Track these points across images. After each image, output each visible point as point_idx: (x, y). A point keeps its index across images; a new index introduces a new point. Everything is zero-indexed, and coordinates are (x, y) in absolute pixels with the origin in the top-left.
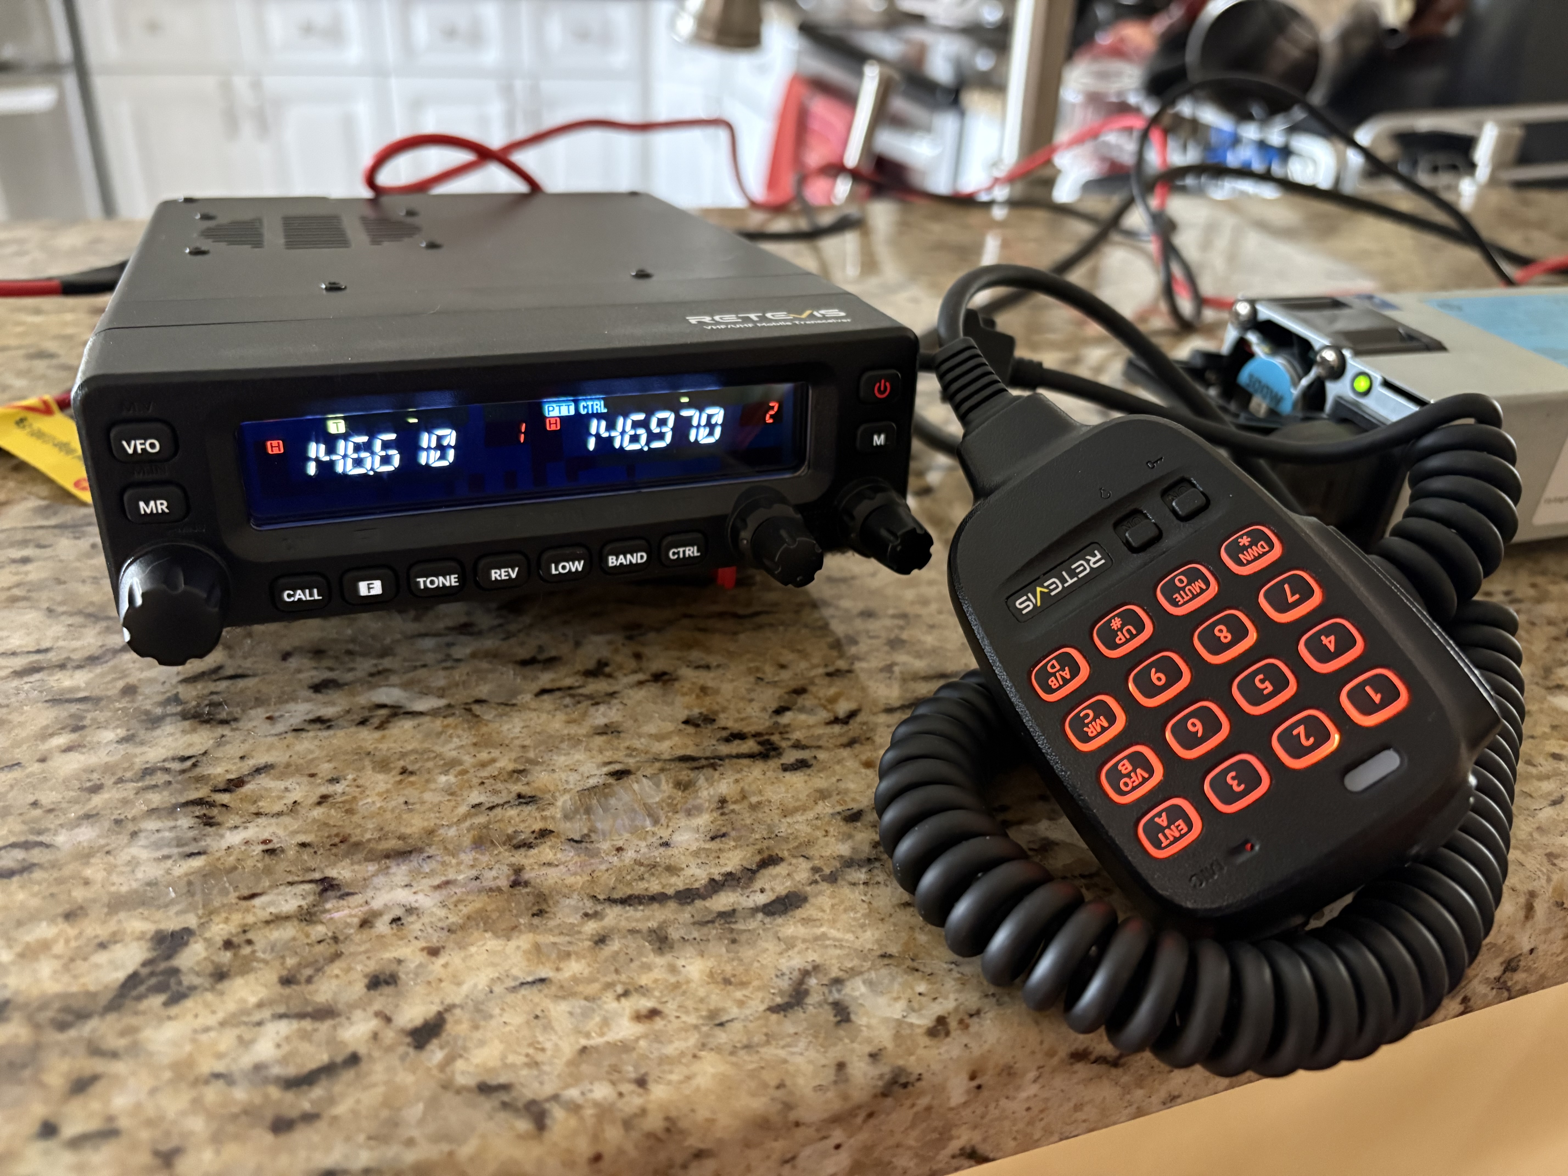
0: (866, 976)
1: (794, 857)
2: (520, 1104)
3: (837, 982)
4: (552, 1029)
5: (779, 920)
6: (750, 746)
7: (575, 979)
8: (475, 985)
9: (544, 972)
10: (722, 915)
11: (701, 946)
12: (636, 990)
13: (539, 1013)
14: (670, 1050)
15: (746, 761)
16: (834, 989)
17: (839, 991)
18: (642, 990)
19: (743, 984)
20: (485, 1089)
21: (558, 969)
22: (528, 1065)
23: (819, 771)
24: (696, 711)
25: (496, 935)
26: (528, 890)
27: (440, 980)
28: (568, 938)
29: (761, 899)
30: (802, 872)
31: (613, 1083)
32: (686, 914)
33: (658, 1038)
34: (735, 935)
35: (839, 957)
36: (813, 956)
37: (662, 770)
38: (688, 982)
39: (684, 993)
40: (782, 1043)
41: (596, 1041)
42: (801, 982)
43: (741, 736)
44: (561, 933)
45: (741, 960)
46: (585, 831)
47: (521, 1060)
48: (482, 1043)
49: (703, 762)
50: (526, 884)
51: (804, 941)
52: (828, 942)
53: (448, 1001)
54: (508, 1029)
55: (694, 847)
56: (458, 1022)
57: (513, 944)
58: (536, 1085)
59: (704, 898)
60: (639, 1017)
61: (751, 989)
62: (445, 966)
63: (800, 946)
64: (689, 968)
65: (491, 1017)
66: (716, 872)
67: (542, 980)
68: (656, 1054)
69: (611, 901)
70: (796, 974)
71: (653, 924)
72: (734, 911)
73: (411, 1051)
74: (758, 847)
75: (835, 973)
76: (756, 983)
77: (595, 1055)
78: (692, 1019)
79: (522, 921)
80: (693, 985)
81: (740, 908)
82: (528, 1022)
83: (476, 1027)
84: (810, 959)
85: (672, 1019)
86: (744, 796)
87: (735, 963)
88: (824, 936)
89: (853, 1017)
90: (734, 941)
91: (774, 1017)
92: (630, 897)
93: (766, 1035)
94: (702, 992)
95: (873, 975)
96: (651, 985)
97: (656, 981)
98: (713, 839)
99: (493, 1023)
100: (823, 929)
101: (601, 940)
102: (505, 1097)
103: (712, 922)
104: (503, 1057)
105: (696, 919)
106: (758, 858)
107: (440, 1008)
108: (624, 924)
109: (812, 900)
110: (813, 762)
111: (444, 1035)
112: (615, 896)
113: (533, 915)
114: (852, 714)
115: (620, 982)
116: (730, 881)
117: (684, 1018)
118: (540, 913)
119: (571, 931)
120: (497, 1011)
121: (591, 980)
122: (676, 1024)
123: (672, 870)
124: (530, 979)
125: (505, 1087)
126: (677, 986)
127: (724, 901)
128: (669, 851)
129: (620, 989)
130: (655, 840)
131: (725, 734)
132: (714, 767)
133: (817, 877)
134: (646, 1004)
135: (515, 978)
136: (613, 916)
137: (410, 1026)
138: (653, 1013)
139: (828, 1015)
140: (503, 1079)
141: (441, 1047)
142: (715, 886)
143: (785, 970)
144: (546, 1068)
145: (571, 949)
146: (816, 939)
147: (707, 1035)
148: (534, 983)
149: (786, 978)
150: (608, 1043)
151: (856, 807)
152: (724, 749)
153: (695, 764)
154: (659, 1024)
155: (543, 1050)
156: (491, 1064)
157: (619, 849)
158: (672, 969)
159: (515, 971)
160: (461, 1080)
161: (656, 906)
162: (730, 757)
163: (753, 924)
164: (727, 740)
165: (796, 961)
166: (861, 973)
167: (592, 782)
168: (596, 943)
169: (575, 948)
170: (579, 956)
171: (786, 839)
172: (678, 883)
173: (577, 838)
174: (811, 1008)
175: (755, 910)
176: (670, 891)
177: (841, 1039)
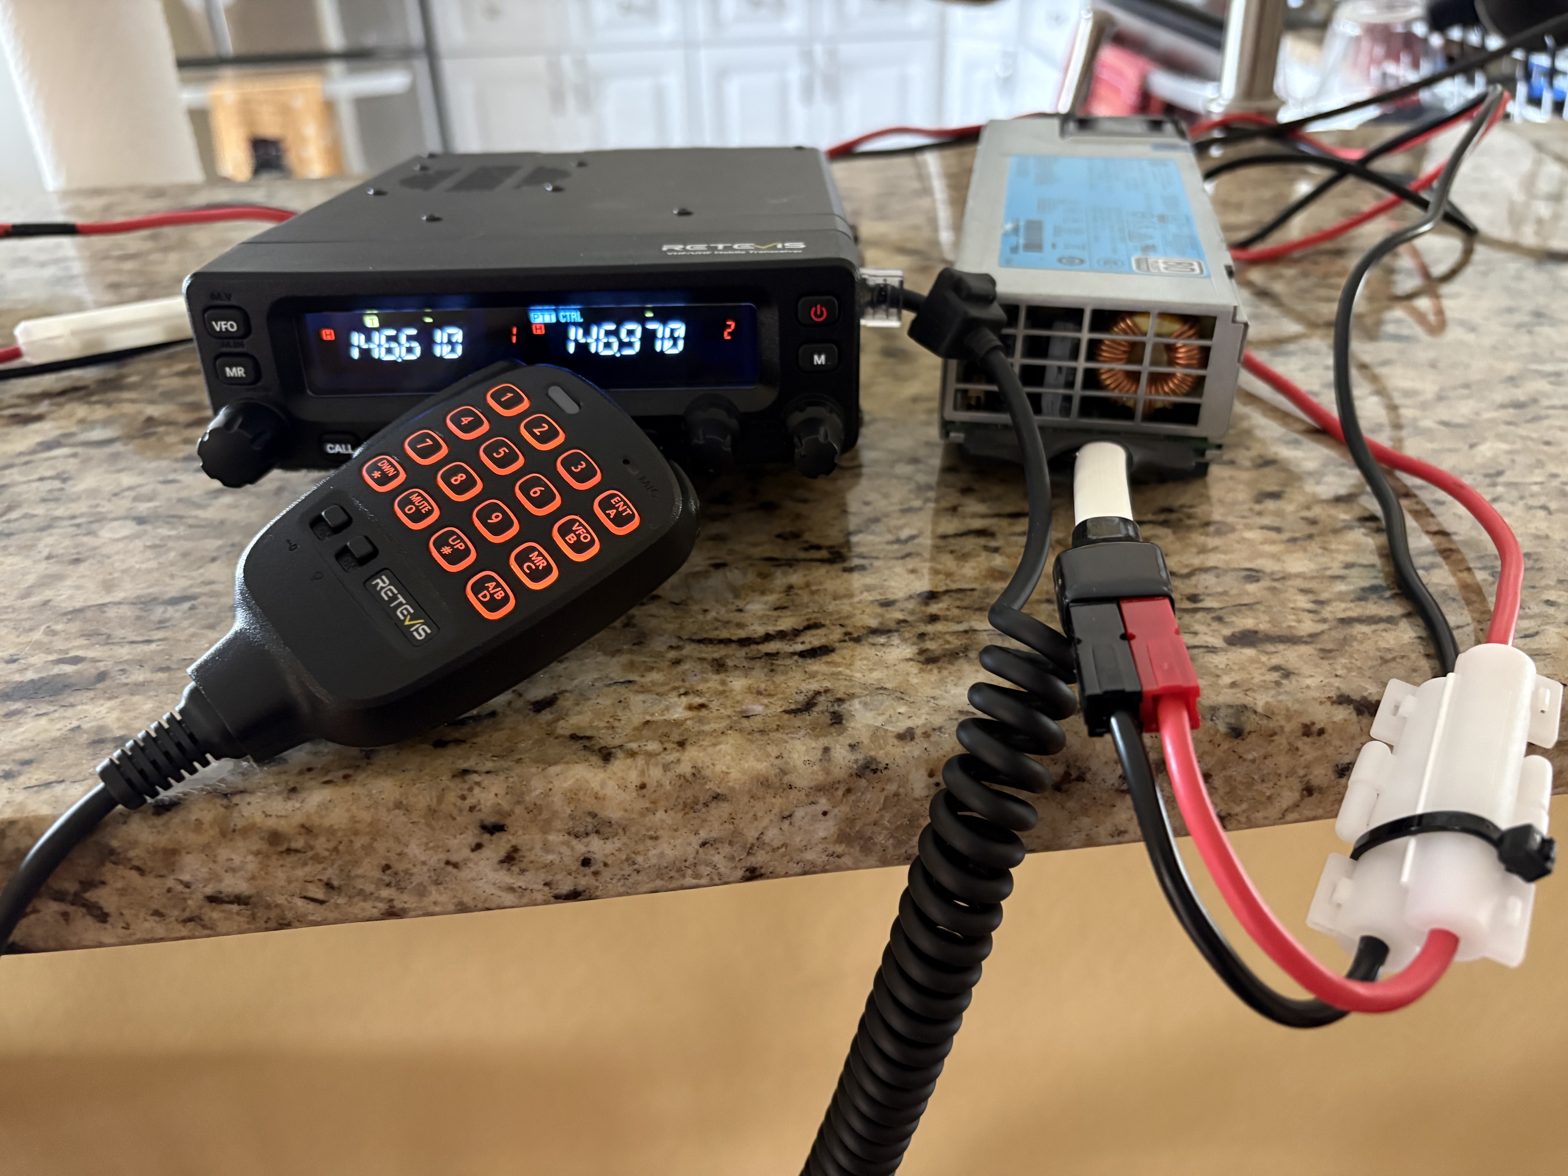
0: (863, 699)
1: (833, 625)
2: (596, 748)
3: (840, 700)
4: (629, 709)
5: (809, 661)
6: (824, 554)
7: (653, 683)
8: (583, 681)
9: (631, 677)
10: (767, 654)
11: (747, 671)
12: (693, 692)
13: (622, 699)
14: (706, 728)
15: (818, 564)
16: (836, 705)
17: (839, 706)
18: (698, 693)
19: (770, 695)
20: (574, 737)
21: (643, 676)
22: (607, 728)
23: (872, 573)
24: (788, 529)
25: (605, 653)
26: (634, 630)
27: (560, 676)
28: (654, 659)
29: (799, 648)
30: (837, 634)
31: (662, 743)
32: (742, 652)
33: (701, 721)
34: (774, 667)
35: (846, 686)
36: (827, 684)
37: (751, 565)
38: (731, 691)
39: (727, 696)
40: (787, 731)
41: (657, 717)
42: (813, 697)
43: (818, 547)
44: (651, 656)
45: (774, 682)
46: (684, 598)
47: (602, 724)
48: (580, 713)
49: (784, 562)
50: (634, 626)
51: (824, 674)
52: (841, 677)
53: (563, 688)
54: (599, 706)
55: (760, 613)
56: (566, 700)
57: (615, 660)
58: (610, 739)
59: (758, 643)
60: (690, 708)
61: (775, 698)
62: (565, 669)
63: (820, 677)
64: (734, 683)
65: (590, 699)
66: (771, 629)
67: (630, 682)
68: (696, 729)
69: (691, 640)
70: (811, 693)
71: (716, 655)
72: (778, 653)
73: (531, 713)
74: (808, 617)
75: (840, 695)
76: (780, 696)
77: (654, 726)
78: (729, 712)
79: (625, 647)
80: (734, 693)
81: (782, 652)
82: (613, 704)
83: (578, 704)
84: (824, 685)
85: (714, 710)
86: (808, 585)
87: (769, 683)
88: (840, 673)
89: (844, 722)
90: (772, 671)
91: (786, 716)
92: (705, 639)
93: (778, 726)
94: (739, 698)
95: (868, 699)
96: (705, 690)
97: (709, 688)
98: (776, 609)
99: (590, 703)
100: (840, 669)
101: (677, 662)
102: (587, 743)
103: (760, 658)
104: (591, 722)
105: (749, 655)
106: (805, 623)
107: (556, 692)
108: (696, 654)
109: (838, 651)
110: (868, 567)
111: (555, 707)
112: (694, 637)
113: (634, 644)
114: (912, 538)
115: (683, 686)
116: (782, 635)
117: (722, 711)
118: (639, 643)
119: (660, 655)
120: (594, 696)
121: (663, 684)
122: (715, 713)
123: (740, 625)
124: (621, 680)
125: (589, 738)
126: (723, 692)
127: (772, 647)
128: (741, 614)
129: (682, 691)
130: (734, 607)
131: (806, 545)
132: (790, 566)
133: (847, 638)
134: (698, 700)
135: (612, 679)
136: (689, 649)
137: (533, 700)
138: (702, 706)
139: (827, 719)
140: (588, 733)
141: (552, 714)
142: (768, 638)
143: (803, 690)
144: (619, 731)
145: (654, 665)
146: (833, 674)
147: (736, 722)
148: (624, 683)
149: (803, 695)
150: (665, 720)
151: (891, 597)
152: (802, 555)
153: (775, 563)
154: (704, 712)
155: (619, 720)
156: (583, 724)
157: (706, 611)
158: (723, 683)
159: (612, 675)
160: (560, 731)
161: (722, 646)
162: (805, 560)
163: (788, 662)
164: (806, 549)
165: (814, 686)
166: (859, 697)
167: (698, 569)
168: (673, 663)
169: (658, 665)
170: (659, 670)
171: (831, 614)
172: (742, 634)
173: (677, 601)
174: (815, 713)
175: (794, 654)
176: (734, 638)
177: (831, 734)
